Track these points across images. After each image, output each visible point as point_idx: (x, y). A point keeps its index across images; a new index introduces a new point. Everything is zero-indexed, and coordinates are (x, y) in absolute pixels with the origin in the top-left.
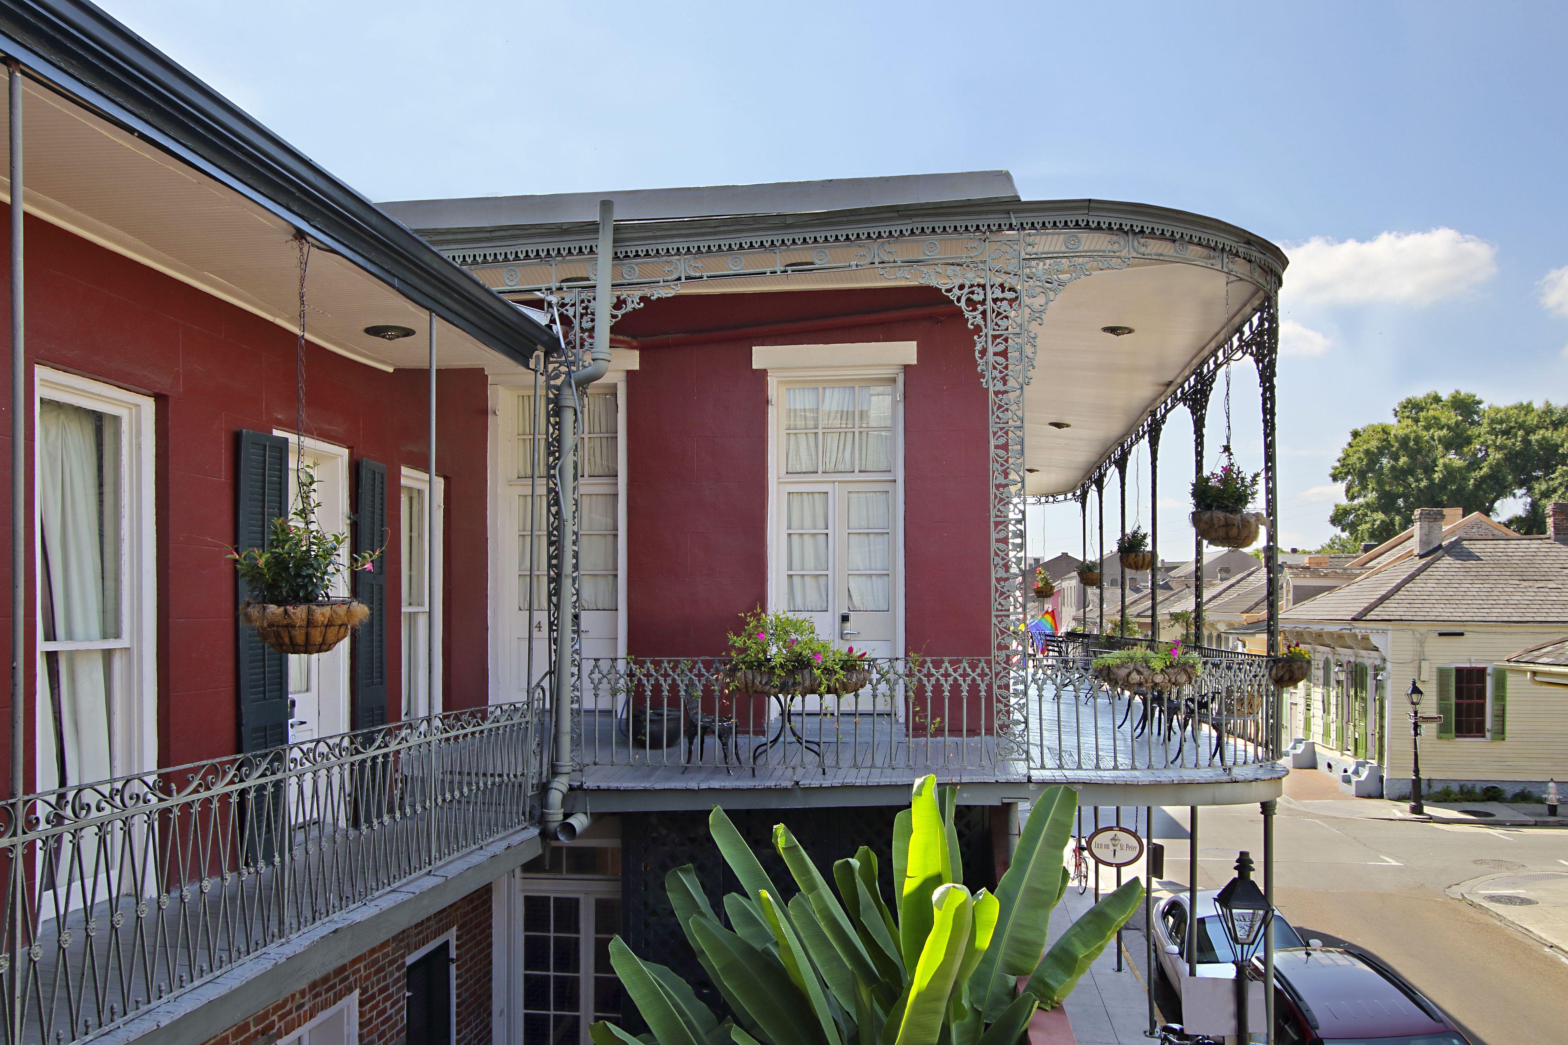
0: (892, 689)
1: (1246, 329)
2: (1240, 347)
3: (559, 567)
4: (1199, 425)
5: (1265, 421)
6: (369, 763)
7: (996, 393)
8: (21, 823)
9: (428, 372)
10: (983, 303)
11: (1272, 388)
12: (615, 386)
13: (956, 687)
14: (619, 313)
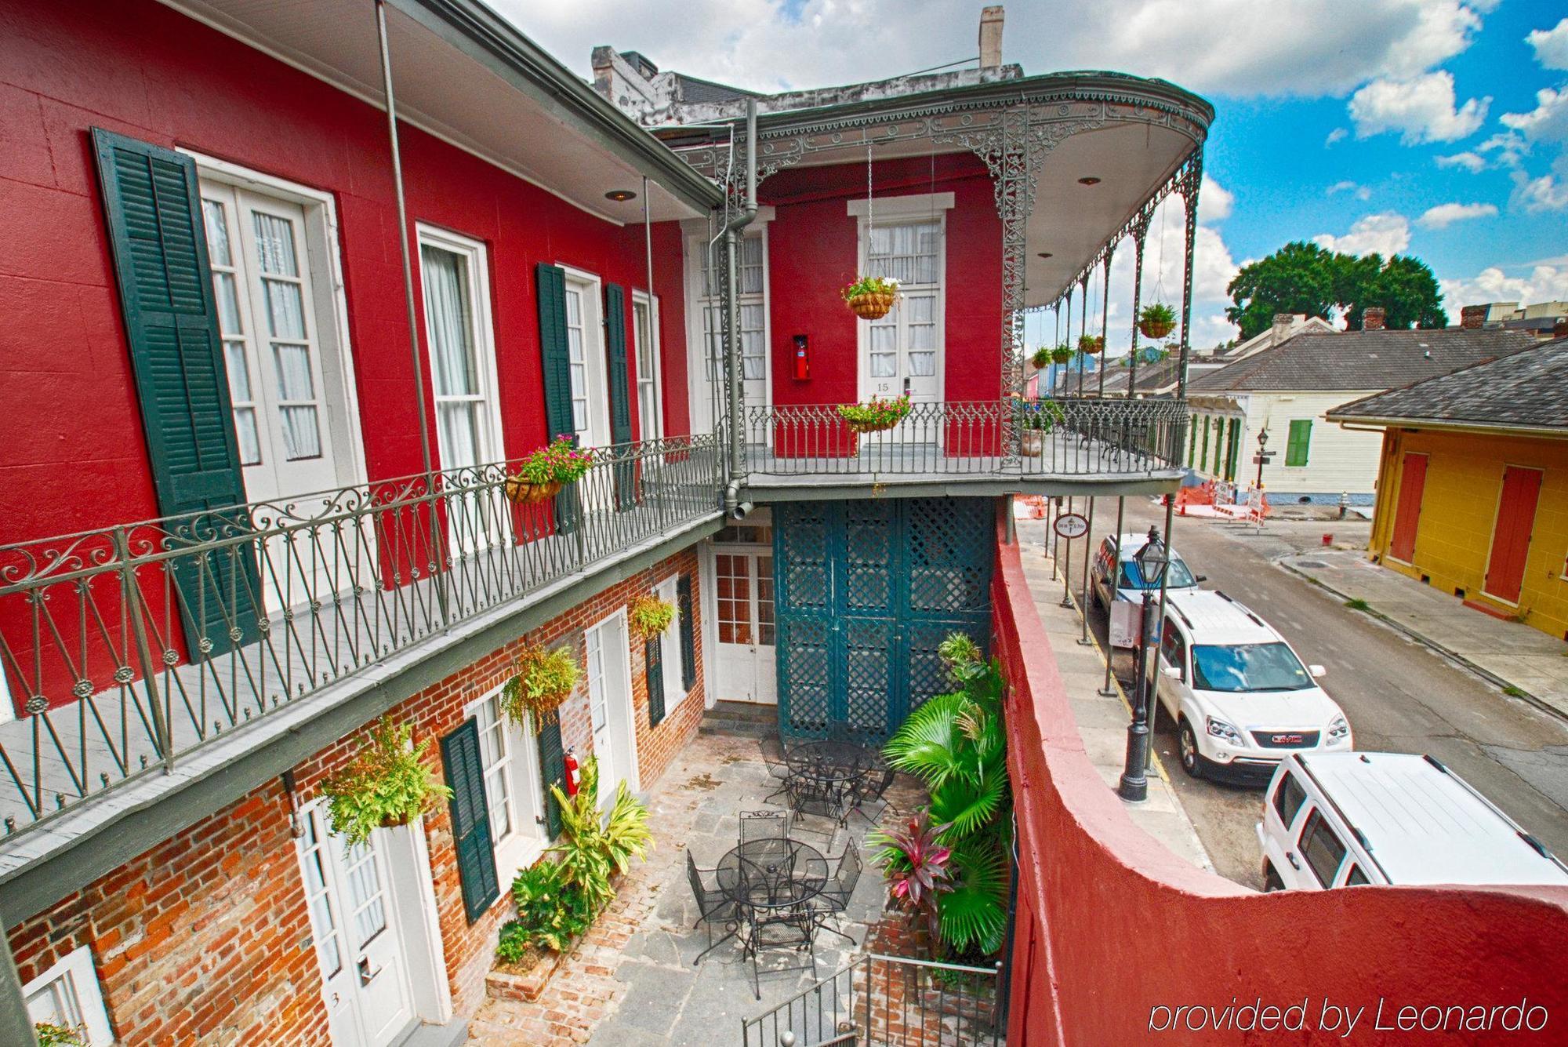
0: (936, 422)
1: (1179, 175)
2: (1173, 188)
3: (730, 349)
4: (1140, 247)
5: (1187, 239)
6: (622, 466)
7: (1008, 222)
8: (432, 486)
9: (644, 225)
10: (1001, 158)
11: (1194, 214)
12: (760, 232)
13: (977, 421)
14: (762, 178)
